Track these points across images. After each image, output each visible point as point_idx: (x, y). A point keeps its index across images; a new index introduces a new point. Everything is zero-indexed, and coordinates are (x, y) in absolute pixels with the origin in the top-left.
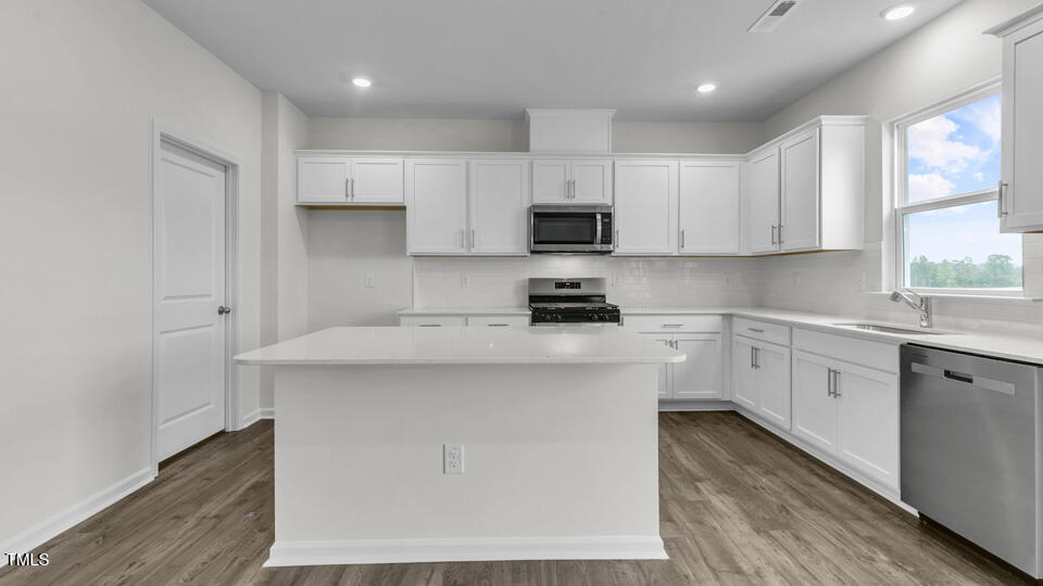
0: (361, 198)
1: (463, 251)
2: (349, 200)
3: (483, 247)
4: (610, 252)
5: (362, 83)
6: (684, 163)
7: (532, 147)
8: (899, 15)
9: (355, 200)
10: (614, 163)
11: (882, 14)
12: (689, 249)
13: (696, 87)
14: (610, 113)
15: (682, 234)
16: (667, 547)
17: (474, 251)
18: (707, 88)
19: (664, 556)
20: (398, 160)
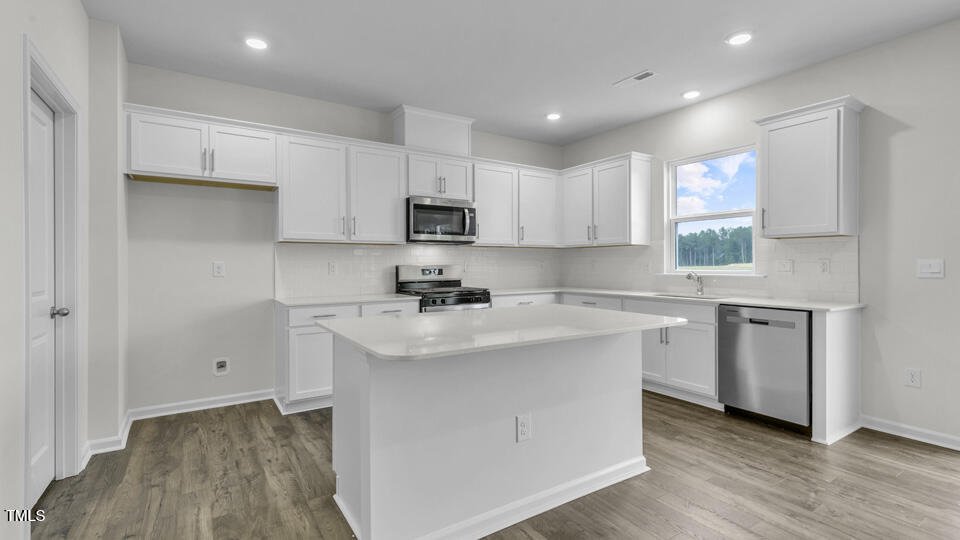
0: (221, 173)
1: (343, 239)
2: (207, 174)
3: (363, 235)
4: (473, 242)
5: (257, 44)
6: (523, 172)
7: (407, 142)
8: (692, 95)
9: (214, 175)
10: (473, 166)
11: (682, 94)
12: (526, 242)
13: (546, 115)
14: (470, 122)
15: (521, 229)
16: (648, 463)
17: (354, 239)
18: (554, 117)
19: (648, 469)
20: (271, 135)
